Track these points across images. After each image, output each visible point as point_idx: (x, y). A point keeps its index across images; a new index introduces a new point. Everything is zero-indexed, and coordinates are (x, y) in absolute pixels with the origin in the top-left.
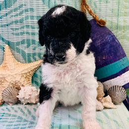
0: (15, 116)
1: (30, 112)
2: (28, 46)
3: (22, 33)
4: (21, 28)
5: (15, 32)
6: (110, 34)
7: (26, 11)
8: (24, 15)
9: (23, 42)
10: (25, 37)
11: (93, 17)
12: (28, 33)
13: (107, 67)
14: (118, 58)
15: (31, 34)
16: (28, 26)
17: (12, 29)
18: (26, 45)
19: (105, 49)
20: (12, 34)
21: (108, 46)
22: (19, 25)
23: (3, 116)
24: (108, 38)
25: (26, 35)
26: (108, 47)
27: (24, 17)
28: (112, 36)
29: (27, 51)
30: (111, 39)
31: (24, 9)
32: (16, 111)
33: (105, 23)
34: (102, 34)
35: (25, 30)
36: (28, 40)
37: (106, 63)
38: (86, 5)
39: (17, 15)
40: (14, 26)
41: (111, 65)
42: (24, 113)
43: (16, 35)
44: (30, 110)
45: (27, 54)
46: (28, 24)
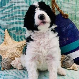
0: (12, 76)
1: (21, 74)
2: (17, 31)
3: (13, 23)
4: (12, 20)
5: (8, 22)
6: (71, 24)
7: (15, 8)
8: (14, 11)
9: (13, 29)
10: (15, 25)
11: (60, 12)
12: (16, 23)
14: (76, 39)
15: (18, 23)
16: (16, 19)
17: (6, 20)
18: (15, 30)
19: (68, 34)
20: (6, 23)
22: (11, 18)
24: (70, 26)
26: (70, 32)
27: (14, 12)
30: (72, 26)
31: (14, 7)
32: (12, 73)
33: (68, 16)
34: (66, 23)
35: (15, 21)
36: (17, 28)
37: (69, 42)
38: (55, 4)
39: (9, 11)
40: (7, 18)
41: (72, 43)
42: (17, 74)
43: (9, 24)
44: (20, 72)
45: (16, 36)
46: (16, 17)
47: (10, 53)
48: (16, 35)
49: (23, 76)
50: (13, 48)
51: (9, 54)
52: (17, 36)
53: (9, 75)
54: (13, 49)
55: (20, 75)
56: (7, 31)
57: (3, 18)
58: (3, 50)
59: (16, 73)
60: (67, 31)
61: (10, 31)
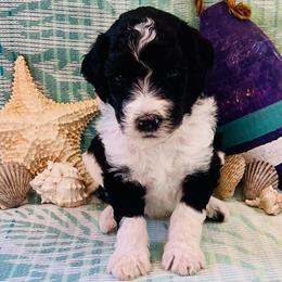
0: (41, 226)
1: (74, 220)
2: (62, 65)
3: (47, 34)
4: (44, 21)
5: (28, 30)
6: (261, 39)
9: (48, 56)
10: (55, 43)
12: (60, 34)
13: (255, 114)
15: (67, 35)
16: (61, 18)
17: (22, 23)
18: (56, 62)
19: (251, 74)
20: (23, 33)
21: (257, 66)
22: (40, 15)
23: (12, 226)
24: (257, 46)
25: (55, 38)
26: (258, 69)
28: (266, 43)
29: (58, 77)
30: (264, 49)
32: (40, 217)
33: (249, 11)
34: (244, 38)
35: (55, 25)
36: (61, 52)
37: (254, 105)
40: (27, 16)
41: (263, 109)
42: (61, 221)
43: (31, 37)
44: (72, 214)
45: (58, 84)
46: (61, 13)
47: (33, 144)
48: (58, 80)
49: (82, 227)
50: (47, 125)
51: (29, 146)
52: (62, 83)
53: (28, 225)
54: (44, 129)
55: (72, 225)
56: (24, 62)
57: (10, 14)
58: (7, 133)
59: (56, 218)
60: (247, 63)
61: (35, 65)
